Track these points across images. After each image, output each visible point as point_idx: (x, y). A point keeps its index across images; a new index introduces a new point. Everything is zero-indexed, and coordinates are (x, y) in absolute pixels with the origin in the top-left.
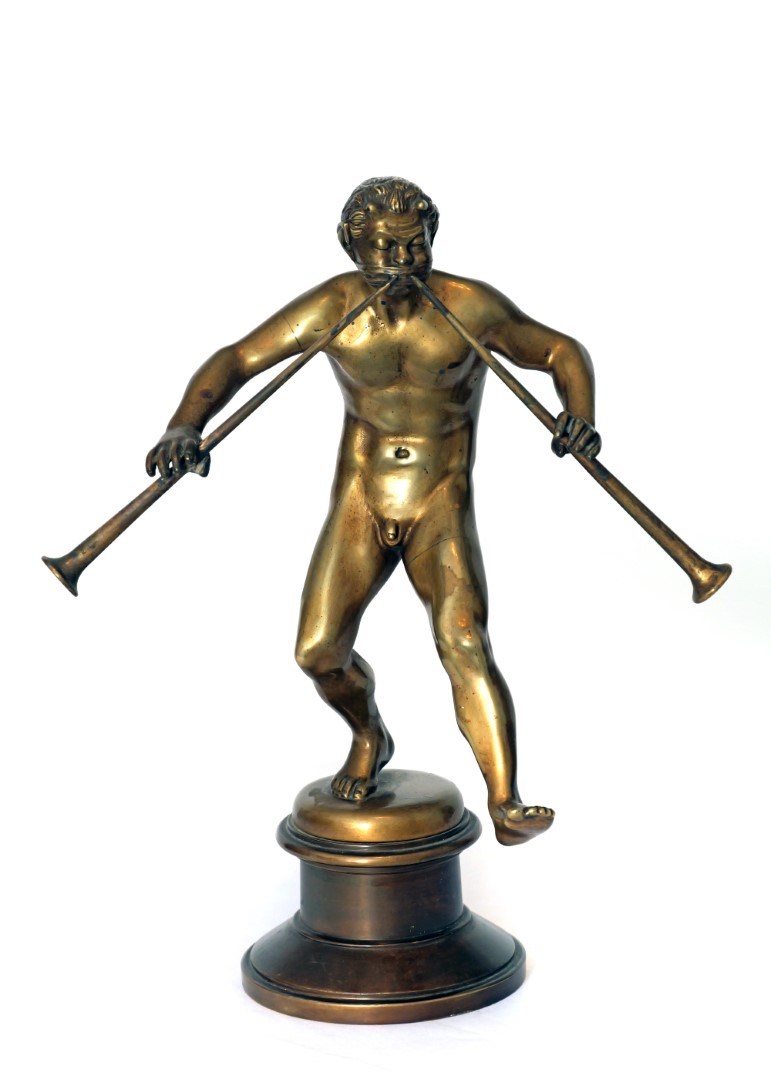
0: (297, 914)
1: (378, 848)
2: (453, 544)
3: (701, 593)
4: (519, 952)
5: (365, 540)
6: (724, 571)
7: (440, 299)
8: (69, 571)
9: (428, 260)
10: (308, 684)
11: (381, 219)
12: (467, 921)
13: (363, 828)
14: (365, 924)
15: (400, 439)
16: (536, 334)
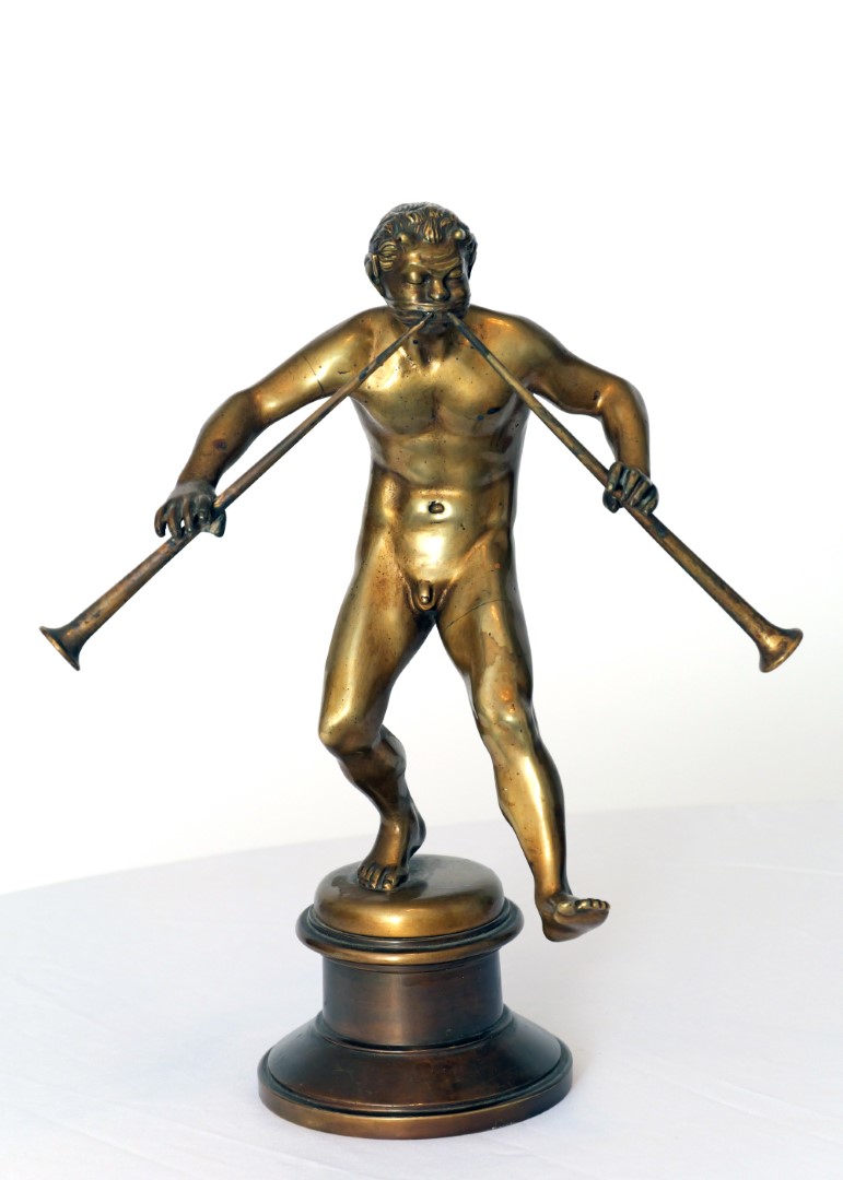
0: (320, 1015)
1: (410, 944)
2: (493, 608)
3: (768, 661)
4: (565, 1056)
5: (396, 605)
6: (793, 637)
7: (478, 336)
8: (70, 642)
9: (466, 295)
10: (333, 763)
11: (414, 250)
12: (508, 1022)
13: (394, 922)
14: (395, 1028)
15: (434, 492)
16: (584, 376)
